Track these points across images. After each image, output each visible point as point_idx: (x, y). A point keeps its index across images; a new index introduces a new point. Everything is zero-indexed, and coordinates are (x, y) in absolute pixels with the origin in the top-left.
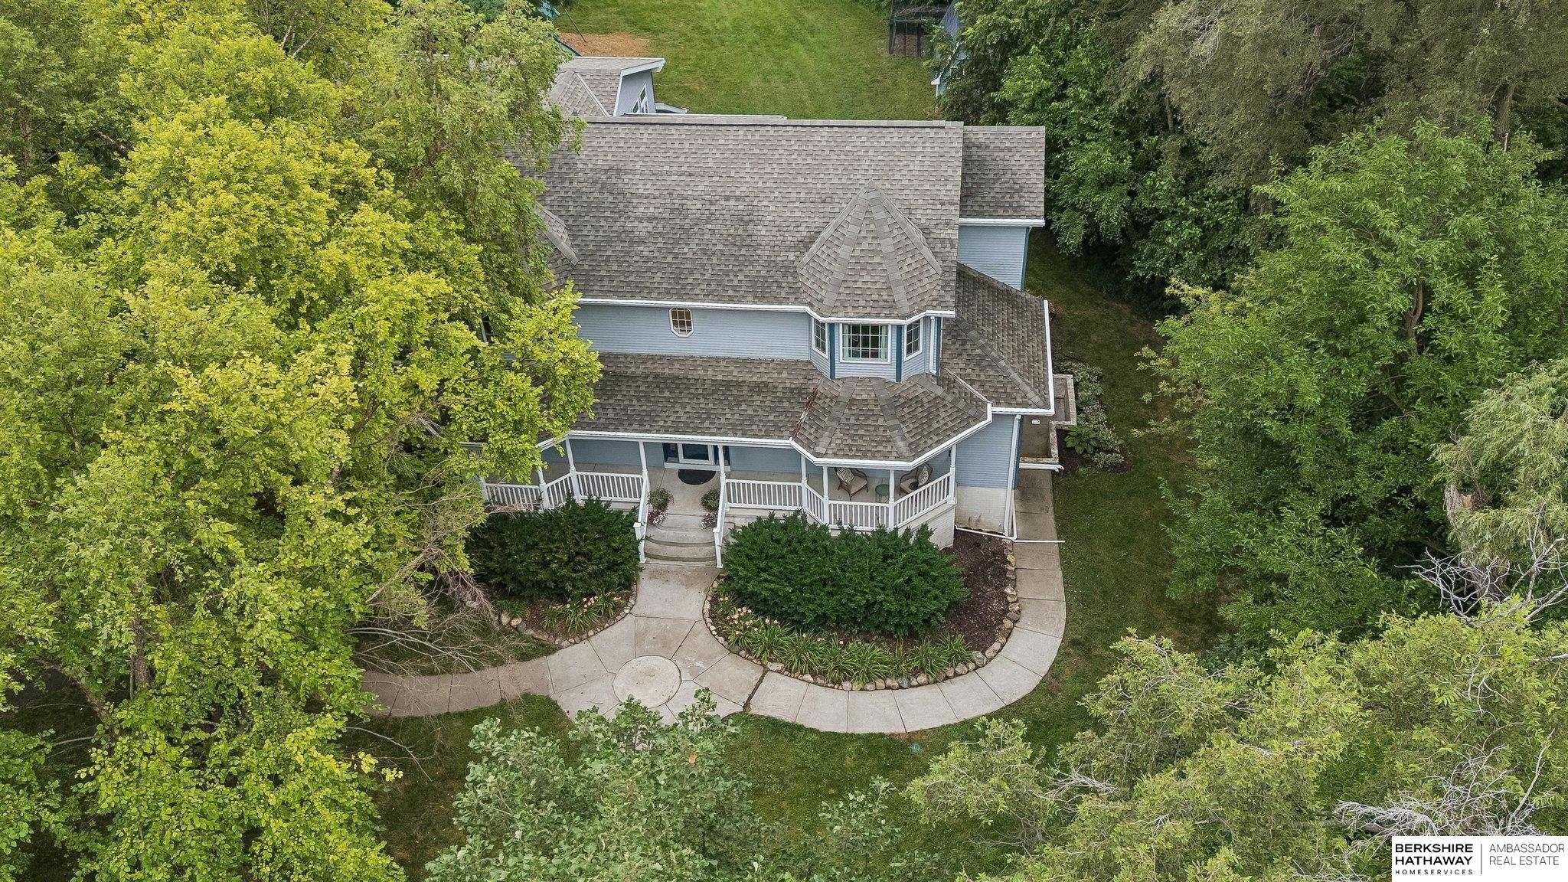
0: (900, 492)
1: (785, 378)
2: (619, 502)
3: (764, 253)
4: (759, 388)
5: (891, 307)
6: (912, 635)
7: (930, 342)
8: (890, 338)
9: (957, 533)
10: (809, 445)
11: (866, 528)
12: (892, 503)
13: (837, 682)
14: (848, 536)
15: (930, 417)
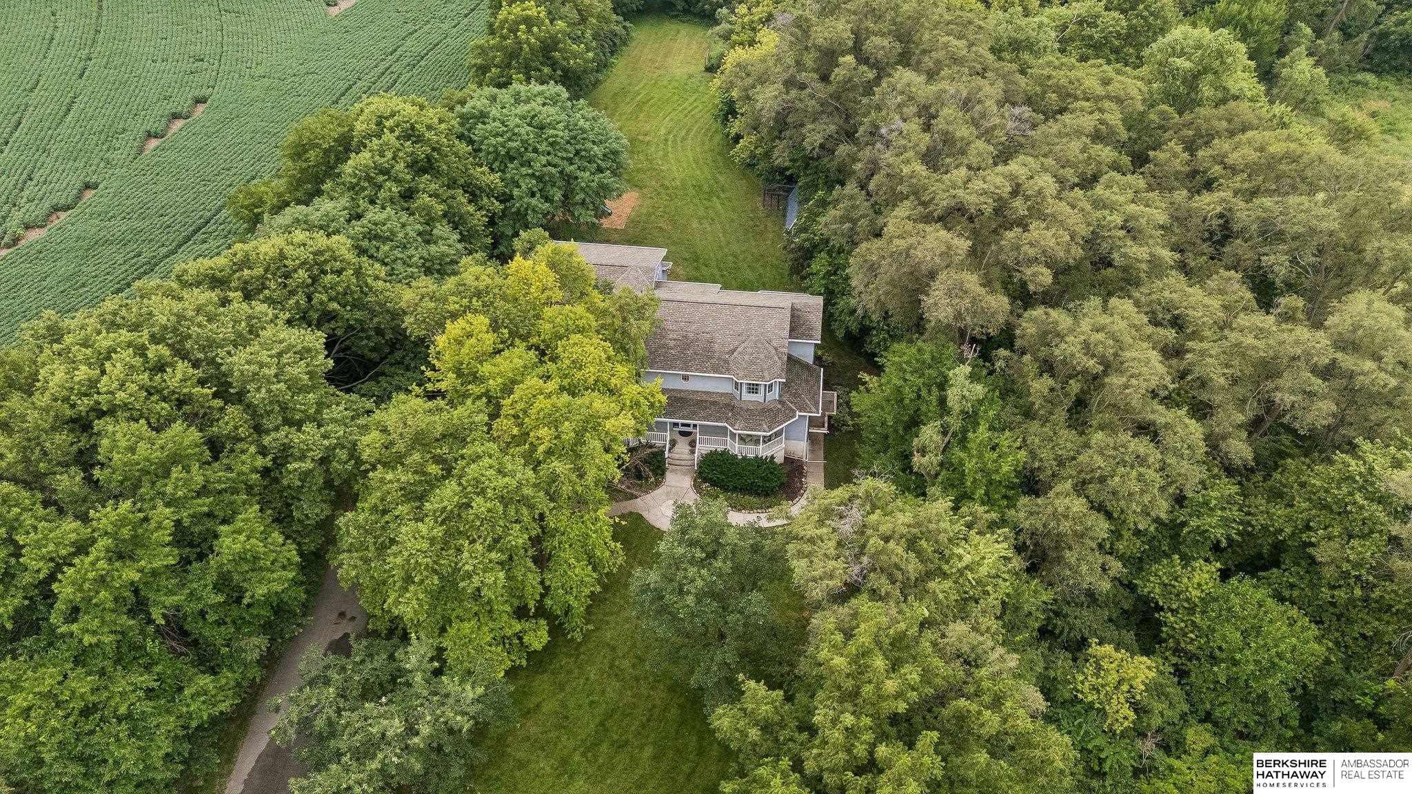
0: (765, 442)
1: (724, 400)
2: (659, 443)
3: (717, 355)
4: (714, 403)
5: (763, 377)
6: (767, 495)
7: (776, 389)
8: (762, 389)
9: (785, 458)
10: (732, 425)
11: (751, 456)
12: (761, 447)
13: (740, 510)
14: (745, 458)
15: (776, 416)
